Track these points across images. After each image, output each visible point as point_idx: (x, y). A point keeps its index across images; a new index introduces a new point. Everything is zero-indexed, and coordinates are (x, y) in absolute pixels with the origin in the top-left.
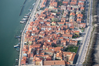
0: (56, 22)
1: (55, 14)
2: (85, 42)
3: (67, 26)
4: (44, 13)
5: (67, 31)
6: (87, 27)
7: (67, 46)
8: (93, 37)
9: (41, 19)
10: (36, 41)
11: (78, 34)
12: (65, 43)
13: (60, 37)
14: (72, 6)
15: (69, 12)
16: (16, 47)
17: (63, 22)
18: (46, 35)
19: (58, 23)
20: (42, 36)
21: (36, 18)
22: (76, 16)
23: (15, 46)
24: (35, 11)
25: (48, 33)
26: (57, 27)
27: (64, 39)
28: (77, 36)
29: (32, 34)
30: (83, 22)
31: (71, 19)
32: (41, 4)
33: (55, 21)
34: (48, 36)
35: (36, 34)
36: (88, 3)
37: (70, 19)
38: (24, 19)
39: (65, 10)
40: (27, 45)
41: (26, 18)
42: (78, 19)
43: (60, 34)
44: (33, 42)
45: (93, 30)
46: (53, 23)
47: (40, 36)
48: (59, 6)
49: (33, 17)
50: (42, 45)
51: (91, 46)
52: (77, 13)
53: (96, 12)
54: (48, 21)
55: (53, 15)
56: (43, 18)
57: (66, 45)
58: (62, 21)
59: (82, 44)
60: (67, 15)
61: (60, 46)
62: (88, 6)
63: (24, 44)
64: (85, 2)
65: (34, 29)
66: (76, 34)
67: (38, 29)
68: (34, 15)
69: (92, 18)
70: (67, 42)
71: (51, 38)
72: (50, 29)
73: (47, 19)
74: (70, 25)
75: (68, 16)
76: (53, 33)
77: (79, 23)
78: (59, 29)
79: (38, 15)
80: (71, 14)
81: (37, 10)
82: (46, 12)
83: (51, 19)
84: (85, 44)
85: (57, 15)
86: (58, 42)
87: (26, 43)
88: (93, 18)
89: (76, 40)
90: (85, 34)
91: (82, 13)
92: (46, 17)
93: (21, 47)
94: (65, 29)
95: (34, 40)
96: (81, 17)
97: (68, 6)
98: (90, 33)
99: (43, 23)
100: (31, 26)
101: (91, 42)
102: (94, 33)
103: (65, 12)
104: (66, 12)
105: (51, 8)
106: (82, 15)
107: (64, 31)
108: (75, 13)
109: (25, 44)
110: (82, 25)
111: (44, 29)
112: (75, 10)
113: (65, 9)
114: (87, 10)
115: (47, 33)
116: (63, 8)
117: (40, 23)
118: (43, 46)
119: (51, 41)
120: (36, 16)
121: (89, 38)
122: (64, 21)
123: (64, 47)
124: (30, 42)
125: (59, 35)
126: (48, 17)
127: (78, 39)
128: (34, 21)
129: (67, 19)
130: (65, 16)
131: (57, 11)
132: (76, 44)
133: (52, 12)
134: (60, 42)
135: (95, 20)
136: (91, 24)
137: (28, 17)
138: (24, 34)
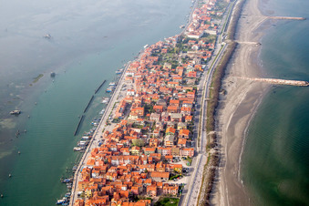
0: (140, 147)
1: (138, 131)
2: (193, 187)
3: (160, 155)
4: (119, 130)
5: (160, 165)
6: (196, 154)
7: (157, 198)
8: (206, 177)
9: (112, 141)
10: (99, 188)
11: (179, 170)
12: (154, 192)
13: (146, 178)
14: (170, 114)
15: (165, 126)
16: (61, 204)
17: (153, 145)
18: (119, 175)
19: (144, 149)
20: (111, 178)
21: (103, 140)
22: (177, 133)
23: (59, 201)
24: (103, 126)
25: (124, 171)
26: (140, 158)
27: (153, 183)
28: (177, 175)
29: (93, 175)
30: (189, 145)
31: (168, 139)
32: (114, 111)
33: (137, 145)
34: (123, 177)
35: (100, 173)
36: (199, 107)
37: (166, 140)
38: (82, 143)
39: (157, 122)
40: (83, 197)
41: (85, 140)
42: (180, 141)
43: (146, 171)
44: (93, 191)
45: (208, 162)
46: (134, 150)
47: (108, 177)
48: (148, 115)
49: (98, 138)
50: (111, 197)
51: (203, 194)
52: (179, 128)
53: (213, 124)
54: (125, 146)
55: (135, 133)
56: (117, 140)
57: (157, 195)
58: (151, 144)
59: (186, 191)
60: (161, 132)
61: (144, 199)
62: (198, 113)
63: (76, 196)
64: (194, 105)
65: (97, 164)
66: (176, 172)
67: (105, 163)
68: (100, 134)
69: (205, 137)
70: (158, 189)
71: (129, 180)
72: (127, 162)
73: (124, 142)
74: (165, 152)
75: (163, 133)
76: (133, 170)
77: (182, 148)
78: (145, 162)
79: (108, 133)
80: (168, 130)
81: (108, 124)
82: (122, 127)
83: (131, 142)
84: (192, 192)
85: (143, 132)
86: (141, 190)
87: (80, 192)
88: (208, 137)
89: (175, 183)
90: (192, 170)
91: (188, 127)
92: (122, 138)
93: (71, 202)
94: (155, 162)
95: (96, 187)
96: (187, 136)
97: (163, 114)
98: (202, 167)
99: (115, 149)
100: (93, 156)
101: (204, 187)
102: (209, 168)
103: (157, 126)
104: (159, 126)
105: (132, 118)
106: (188, 131)
107: (153, 165)
108: (176, 127)
109: (79, 195)
110: (187, 153)
111: (117, 162)
112: (177, 120)
113: (157, 119)
114: (197, 121)
115: (121, 171)
116: (154, 117)
117: (110, 150)
118: (113, 200)
119: (128, 188)
120: (104, 135)
121: (199, 178)
122: (155, 144)
123: (152, 200)
124: (89, 193)
125: (143, 175)
126: (125, 137)
127: (179, 182)
128: (100, 145)
129: (161, 140)
130: (156, 134)
131: (142, 124)
132: (175, 192)
133: (133, 126)
134: (145, 188)
135: (212, 140)
136: (204, 149)
137: (90, 139)
138: (80, 174)
